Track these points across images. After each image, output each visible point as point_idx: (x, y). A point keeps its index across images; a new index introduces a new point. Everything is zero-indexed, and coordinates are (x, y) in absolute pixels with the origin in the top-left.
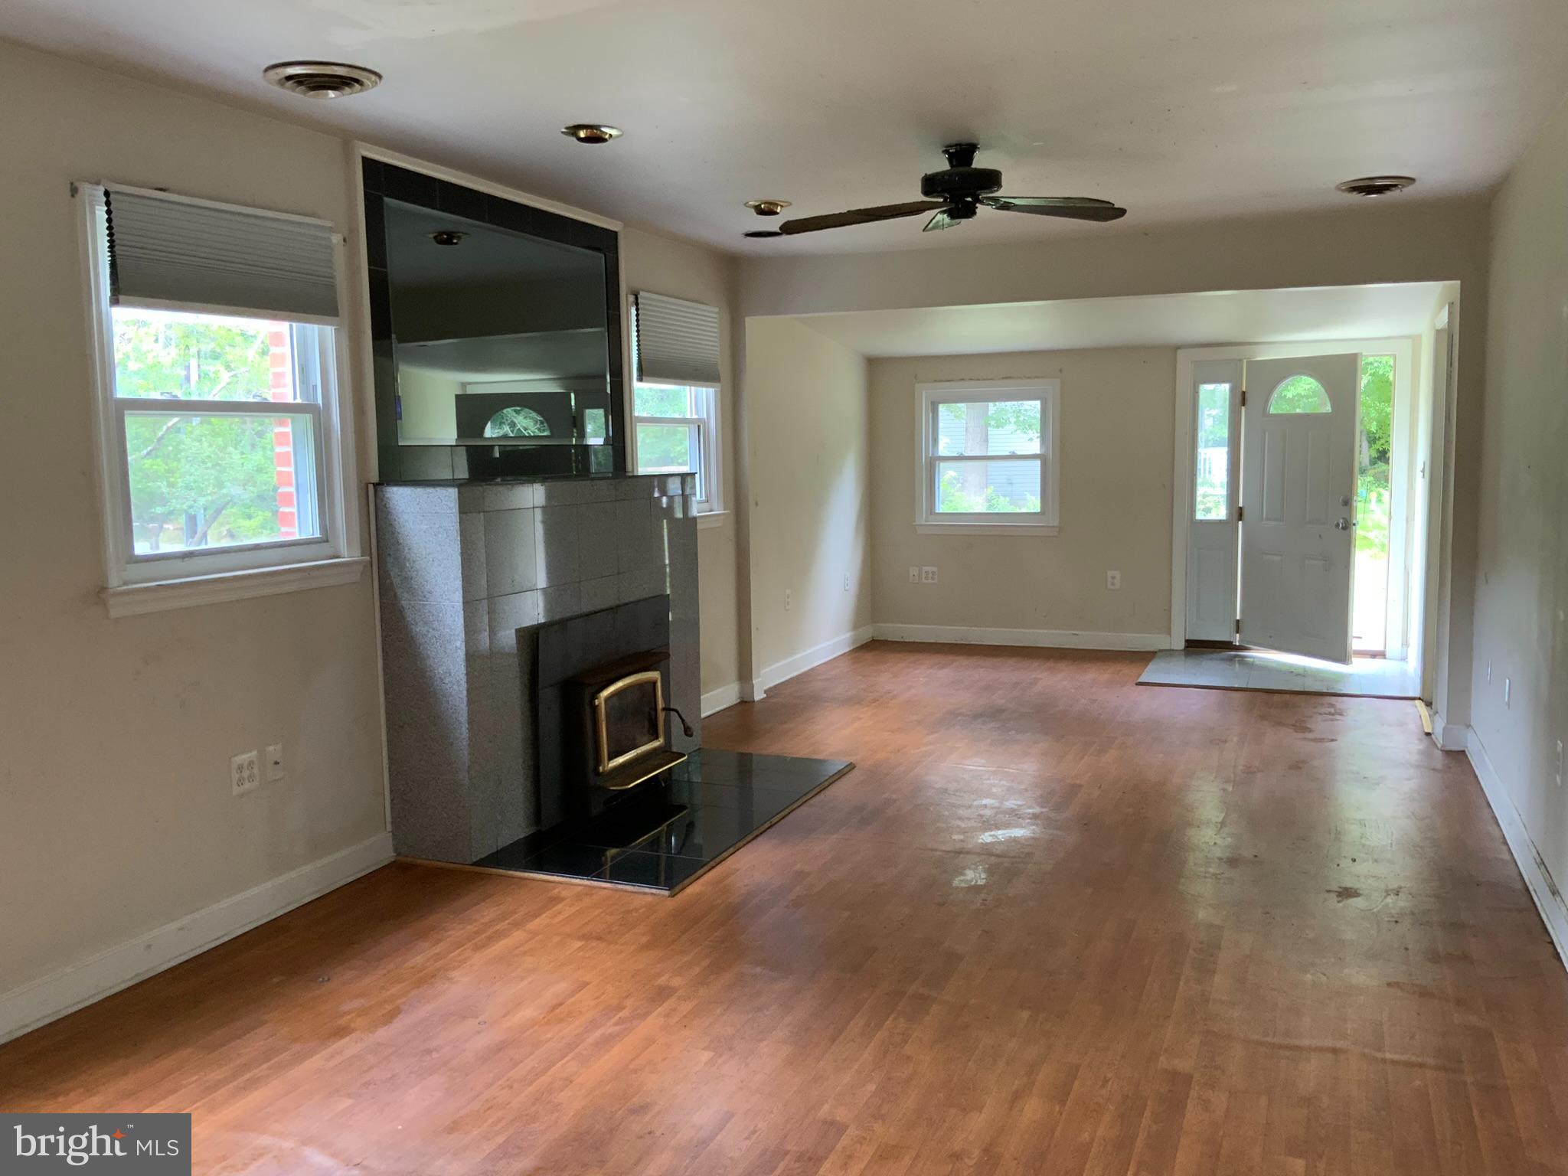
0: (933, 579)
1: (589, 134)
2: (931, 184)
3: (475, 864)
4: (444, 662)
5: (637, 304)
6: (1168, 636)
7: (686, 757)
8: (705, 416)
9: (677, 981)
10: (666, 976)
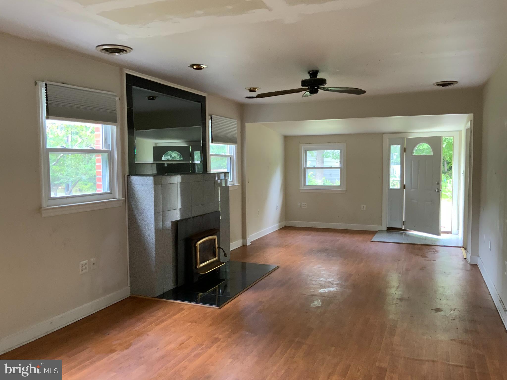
0: (305, 206)
1: (197, 67)
2: (304, 83)
3: (156, 297)
4: (148, 232)
5: (211, 119)
6: (381, 226)
7: (225, 264)
8: (232, 154)
9: (221, 336)
10: (217, 335)
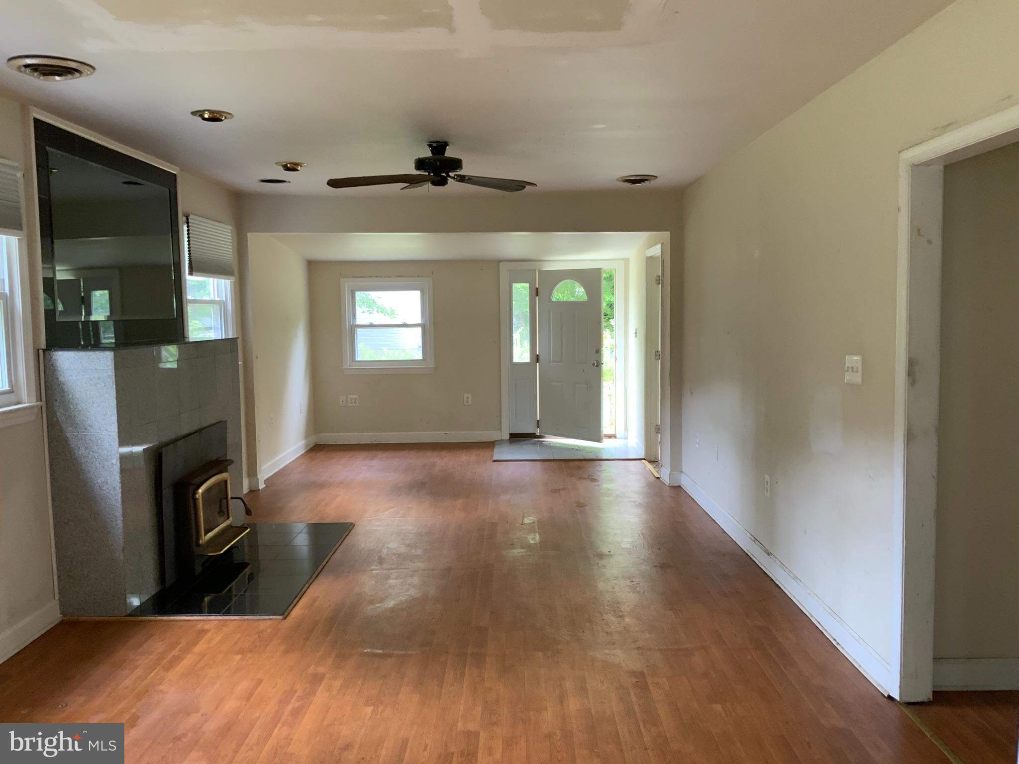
0: (355, 403)
2: (420, 164)
3: (129, 615)
4: (102, 474)
5: (188, 223)
6: (500, 432)
7: (249, 529)
8: (224, 299)
